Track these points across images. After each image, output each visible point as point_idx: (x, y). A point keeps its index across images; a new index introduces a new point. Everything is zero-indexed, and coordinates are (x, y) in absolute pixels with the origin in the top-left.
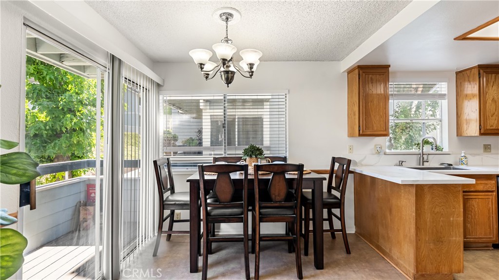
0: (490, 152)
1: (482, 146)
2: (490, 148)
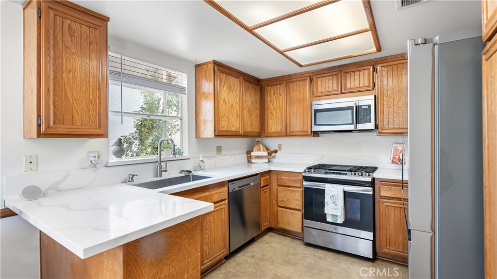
0: (221, 154)
1: (215, 148)
2: (221, 150)
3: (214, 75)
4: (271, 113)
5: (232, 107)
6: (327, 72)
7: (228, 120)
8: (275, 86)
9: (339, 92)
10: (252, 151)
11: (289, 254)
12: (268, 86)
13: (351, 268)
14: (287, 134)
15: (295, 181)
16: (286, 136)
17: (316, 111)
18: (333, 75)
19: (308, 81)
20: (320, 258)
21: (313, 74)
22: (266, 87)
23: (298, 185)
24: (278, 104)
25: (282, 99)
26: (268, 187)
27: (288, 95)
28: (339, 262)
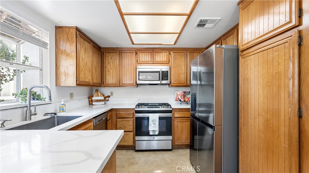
0: (73, 98)
3: (76, 38)
4: (109, 71)
5: (86, 64)
6: (145, 50)
7: (84, 73)
8: (112, 54)
9: (152, 62)
10: (93, 96)
11: (130, 159)
12: (106, 52)
13: (164, 156)
14: (119, 85)
15: (129, 114)
16: (120, 86)
17: (139, 72)
18: (149, 52)
19: (134, 53)
20: (148, 156)
21: (137, 50)
22: (105, 53)
23: (131, 116)
24: (114, 65)
25: (117, 62)
26: (111, 120)
27: (121, 60)
28: (158, 155)
